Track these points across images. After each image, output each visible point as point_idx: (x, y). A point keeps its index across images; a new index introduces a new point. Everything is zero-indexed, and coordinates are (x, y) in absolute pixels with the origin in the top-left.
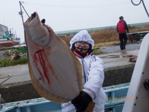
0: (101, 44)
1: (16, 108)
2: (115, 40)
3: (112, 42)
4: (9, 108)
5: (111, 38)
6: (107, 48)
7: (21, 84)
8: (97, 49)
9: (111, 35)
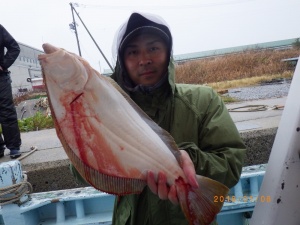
0: (233, 82)
1: (55, 202)
2: (264, 73)
3: (257, 78)
4: (42, 201)
5: (256, 69)
6: (245, 90)
7: (51, 166)
8: (222, 93)
9: (255, 63)
